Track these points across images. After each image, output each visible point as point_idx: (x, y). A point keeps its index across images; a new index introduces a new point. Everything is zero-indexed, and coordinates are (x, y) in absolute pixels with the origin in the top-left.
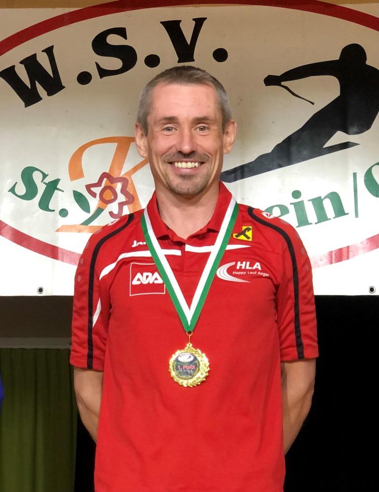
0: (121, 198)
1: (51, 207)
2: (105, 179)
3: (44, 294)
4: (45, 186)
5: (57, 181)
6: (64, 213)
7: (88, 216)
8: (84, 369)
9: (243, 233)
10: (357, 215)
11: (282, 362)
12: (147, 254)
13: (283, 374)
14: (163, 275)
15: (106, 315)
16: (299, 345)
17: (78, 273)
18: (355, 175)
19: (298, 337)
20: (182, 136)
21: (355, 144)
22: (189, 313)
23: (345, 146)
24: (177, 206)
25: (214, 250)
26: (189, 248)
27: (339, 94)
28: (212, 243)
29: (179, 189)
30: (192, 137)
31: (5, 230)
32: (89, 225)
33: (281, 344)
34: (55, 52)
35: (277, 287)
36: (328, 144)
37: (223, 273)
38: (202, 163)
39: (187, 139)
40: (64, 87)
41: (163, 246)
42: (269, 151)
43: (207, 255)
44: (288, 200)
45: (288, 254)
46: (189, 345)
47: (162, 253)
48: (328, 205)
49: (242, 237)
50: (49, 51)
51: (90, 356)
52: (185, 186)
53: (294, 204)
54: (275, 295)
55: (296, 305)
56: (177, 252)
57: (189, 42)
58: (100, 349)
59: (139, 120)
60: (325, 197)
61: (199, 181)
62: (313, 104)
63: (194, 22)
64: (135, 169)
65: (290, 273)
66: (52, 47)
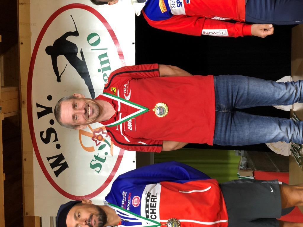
0: (101, 133)
1: (104, 158)
2: (94, 139)
3: (135, 160)
4: (97, 160)
5: (95, 156)
6: (106, 154)
7: (107, 145)
8: (162, 148)
9: (113, 91)
10: (107, 49)
11: (159, 76)
12: (121, 125)
13: (164, 76)
14: (129, 119)
15: (143, 140)
16: (153, 70)
17: (128, 149)
18: (92, 50)
19: (151, 71)
20: (79, 113)
21: (81, 50)
22: (142, 110)
23: (82, 53)
24: (104, 115)
25: (120, 101)
26: (119, 110)
27: (63, 56)
28: (117, 102)
29: (98, 114)
30: (80, 109)
31: (112, 175)
32: (110, 144)
33: (153, 77)
34: (49, 157)
35: (133, 79)
36: (81, 60)
37: (128, 98)
38: (89, 106)
39: (80, 111)
40: (61, 154)
41: (118, 119)
42: (83, 80)
43: (121, 103)
44: (101, 74)
45: (121, 75)
46: (154, 110)
47: (121, 120)
48: (103, 59)
49: (115, 91)
50: (49, 159)
51: (158, 145)
52: (96, 112)
53: (103, 71)
54: (135, 79)
55: (139, 71)
56: (121, 114)
57: (45, 109)
58: (155, 142)
59: (74, 128)
60: (100, 60)
61: (95, 107)
62: (67, 65)
63: (38, 107)
64: (91, 128)
65: (128, 74)
66: (47, 158)
